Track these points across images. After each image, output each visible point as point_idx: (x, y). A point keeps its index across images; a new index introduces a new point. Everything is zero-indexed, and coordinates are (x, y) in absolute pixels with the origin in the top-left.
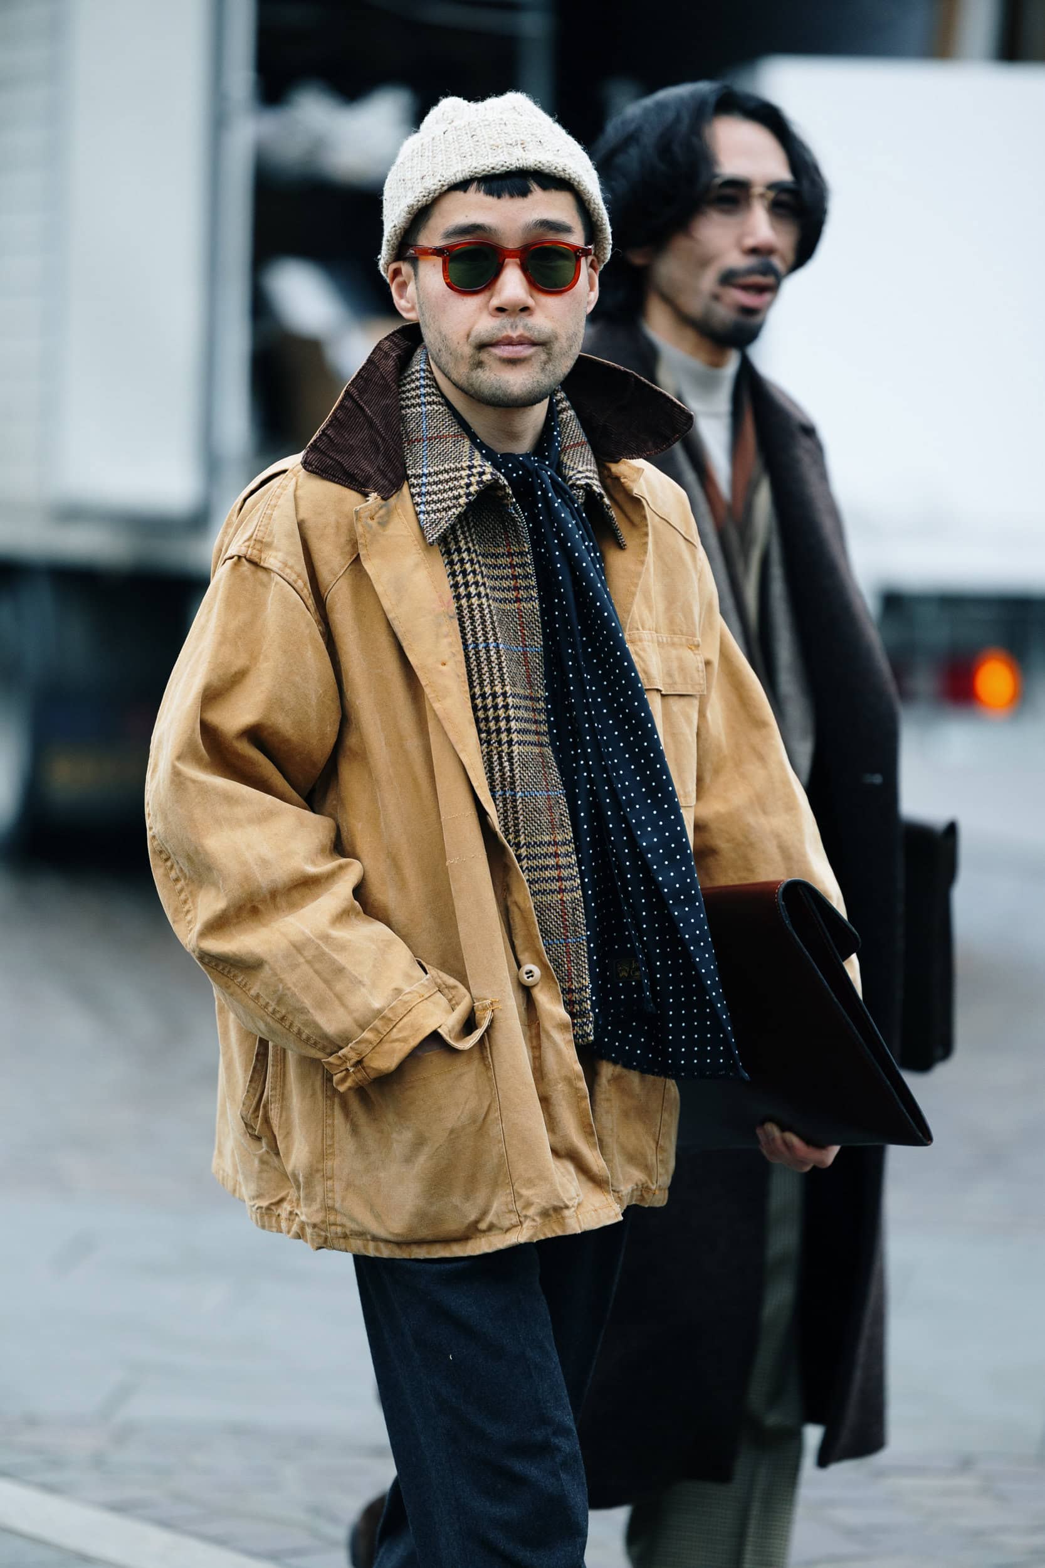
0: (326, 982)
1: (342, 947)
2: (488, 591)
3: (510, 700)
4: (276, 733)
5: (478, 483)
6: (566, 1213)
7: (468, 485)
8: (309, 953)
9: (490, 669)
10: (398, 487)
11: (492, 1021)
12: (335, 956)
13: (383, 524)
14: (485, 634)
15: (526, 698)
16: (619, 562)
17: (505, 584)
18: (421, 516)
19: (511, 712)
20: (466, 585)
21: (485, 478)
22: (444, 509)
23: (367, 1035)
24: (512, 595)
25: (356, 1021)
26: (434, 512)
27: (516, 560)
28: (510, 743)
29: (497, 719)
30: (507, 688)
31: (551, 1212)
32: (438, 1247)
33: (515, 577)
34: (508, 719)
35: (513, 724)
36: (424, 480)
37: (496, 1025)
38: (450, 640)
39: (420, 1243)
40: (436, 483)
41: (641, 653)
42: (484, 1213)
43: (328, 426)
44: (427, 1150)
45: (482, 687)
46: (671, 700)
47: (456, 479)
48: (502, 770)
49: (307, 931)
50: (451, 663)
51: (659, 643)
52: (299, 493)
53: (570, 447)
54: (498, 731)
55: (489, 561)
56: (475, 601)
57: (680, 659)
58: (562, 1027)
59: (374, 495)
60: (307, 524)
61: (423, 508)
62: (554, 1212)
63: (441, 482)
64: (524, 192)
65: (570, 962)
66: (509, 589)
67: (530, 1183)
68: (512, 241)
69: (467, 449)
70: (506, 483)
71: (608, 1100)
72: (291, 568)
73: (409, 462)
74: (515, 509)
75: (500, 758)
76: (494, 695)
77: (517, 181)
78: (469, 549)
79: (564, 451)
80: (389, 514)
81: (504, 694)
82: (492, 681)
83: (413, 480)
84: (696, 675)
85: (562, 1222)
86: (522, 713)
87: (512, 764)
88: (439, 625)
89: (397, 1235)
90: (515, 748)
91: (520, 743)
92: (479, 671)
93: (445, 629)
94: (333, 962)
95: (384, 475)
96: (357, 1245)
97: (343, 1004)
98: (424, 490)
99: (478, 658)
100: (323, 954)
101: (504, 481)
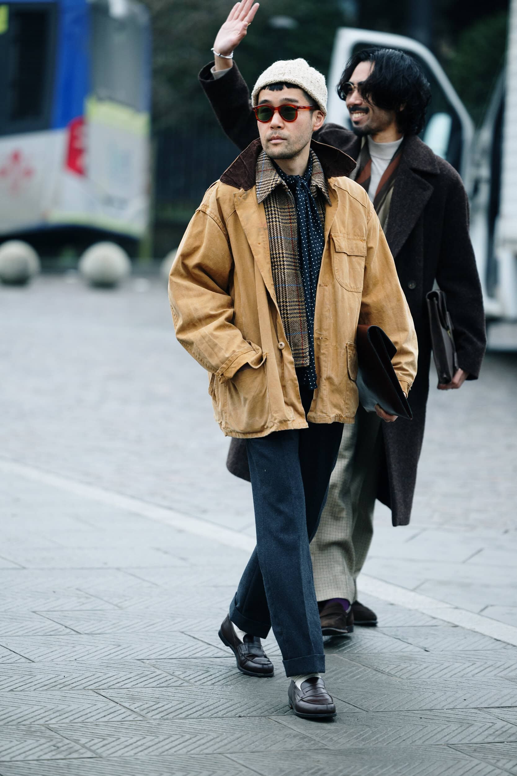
0: (212, 349)
1: (216, 337)
2: (280, 220)
3: (284, 255)
4: (207, 267)
5: (275, 184)
6: (289, 422)
7: (272, 185)
8: (207, 339)
9: (278, 245)
10: (251, 187)
11: (266, 359)
12: (215, 340)
13: (245, 199)
14: (277, 234)
15: (291, 254)
16: (329, 210)
17: (287, 218)
18: (258, 195)
19: (285, 259)
20: (272, 218)
21: (277, 182)
22: (264, 193)
23: (224, 366)
24: (289, 221)
25: (220, 361)
26: (261, 193)
27: (291, 210)
28: (284, 269)
29: (280, 261)
30: (284, 251)
31: (283, 422)
32: (254, 434)
33: (290, 216)
34: (283, 261)
35: (285, 263)
36: (260, 184)
37: (267, 360)
38: (263, 236)
39: (249, 433)
40: (263, 185)
41: (339, 241)
42: (266, 423)
43: (230, 168)
44: (248, 402)
45: (276, 251)
46: (353, 257)
47: (269, 183)
48: (281, 278)
49: (206, 332)
50: (262, 244)
51: (348, 239)
52: (219, 189)
53: (315, 174)
54: (280, 265)
55: (282, 211)
56: (274, 223)
57: (356, 244)
58: (291, 363)
59: (242, 189)
60: (220, 199)
61: (258, 192)
62: (284, 421)
63: (265, 184)
64: (281, 89)
65: (302, 340)
66: (288, 219)
67: (276, 412)
68: (276, 104)
69: (274, 174)
70: (285, 184)
71: (325, 386)
72: (213, 213)
73: (257, 178)
74: (290, 193)
75: (281, 274)
76: (279, 253)
77: (279, 86)
78: (274, 206)
79: (312, 175)
80: (247, 195)
81: (283, 253)
82: (279, 249)
83: (257, 184)
84: (362, 249)
85: (287, 425)
86: (288, 259)
87: (284, 276)
88: (259, 232)
89: (242, 430)
90: (286, 270)
91: (287, 269)
92: (275, 246)
93: (262, 233)
94: (214, 342)
95: (246, 183)
96: (234, 435)
97: (217, 356)
98: (260, 187)
99: (274, 242)
100: (211, 339)
101: (284, 183)
